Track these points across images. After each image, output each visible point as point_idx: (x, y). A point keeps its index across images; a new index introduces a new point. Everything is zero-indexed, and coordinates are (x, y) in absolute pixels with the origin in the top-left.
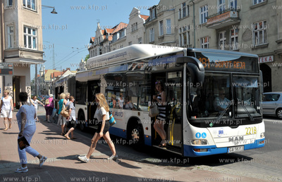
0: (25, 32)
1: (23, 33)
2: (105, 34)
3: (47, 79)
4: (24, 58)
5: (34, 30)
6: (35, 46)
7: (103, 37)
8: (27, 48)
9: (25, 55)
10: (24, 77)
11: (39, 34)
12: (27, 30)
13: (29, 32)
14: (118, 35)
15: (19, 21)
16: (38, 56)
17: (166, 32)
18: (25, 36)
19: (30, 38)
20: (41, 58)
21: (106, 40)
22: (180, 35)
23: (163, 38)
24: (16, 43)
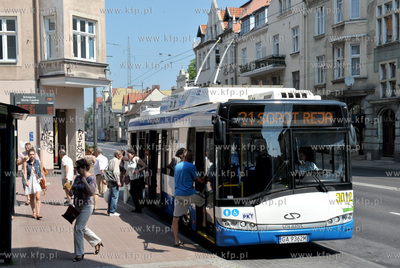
0: (75, 28)
1: (72, 32)
2: (227, 18)
3: (117, 106)
4: (73, 78)
5: (90, 24)
6: (92, 55)
7: (223, 26)
8: (79, 58)
9: (75, 72)
10: (74, 110)
11: (100, 31)
12: (78, 24)
13: (83, 29)
14: (252, 20)
15: (65, 9)
16: (97, 72)
17: (348, 14)
18: (75, 37)
19: (83, 38)
20: (103, 76)
21: (228, 31)
22: (380, 20)
23: (341, 27)
24: (60, 51)
